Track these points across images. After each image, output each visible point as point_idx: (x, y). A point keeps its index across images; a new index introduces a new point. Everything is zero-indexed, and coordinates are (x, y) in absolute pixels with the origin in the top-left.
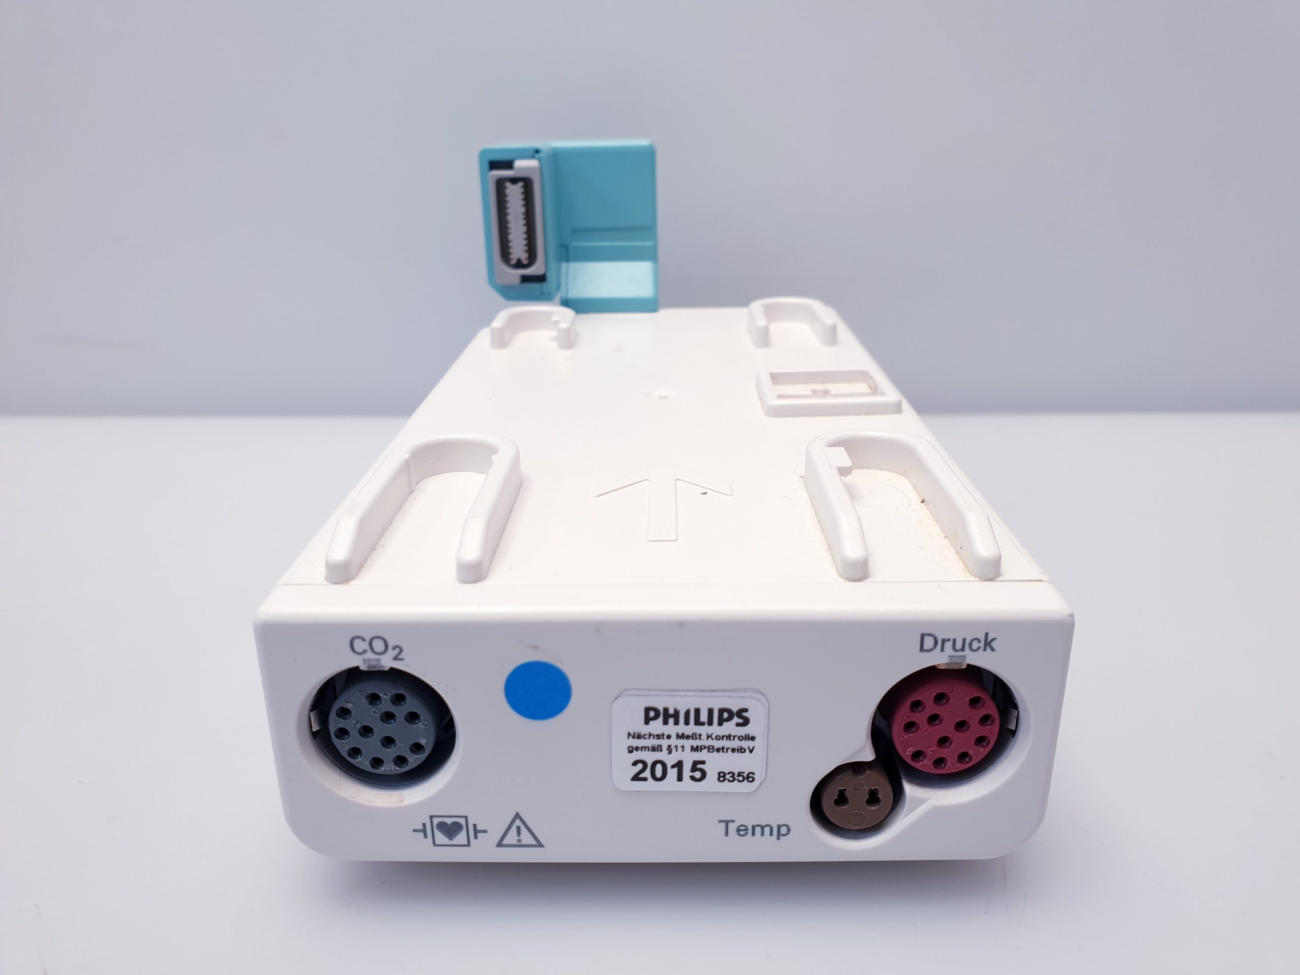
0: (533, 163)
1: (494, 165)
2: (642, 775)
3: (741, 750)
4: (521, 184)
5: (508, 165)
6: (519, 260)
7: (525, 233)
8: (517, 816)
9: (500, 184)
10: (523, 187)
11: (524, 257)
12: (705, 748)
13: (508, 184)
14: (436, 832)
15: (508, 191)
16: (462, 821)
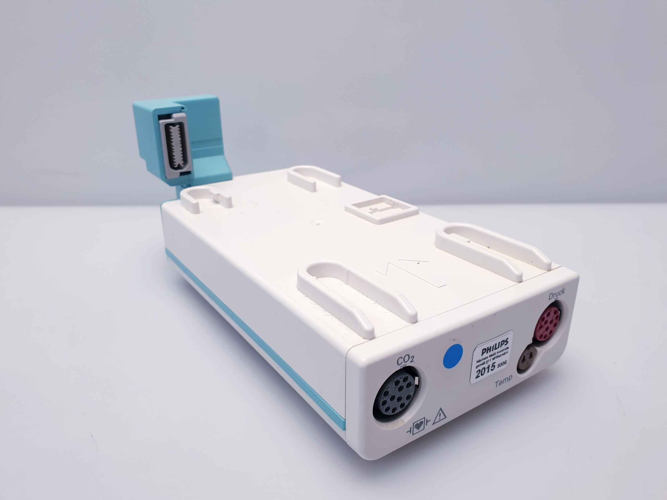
0: (182, 115)
1: (161, 117)
2: (478, 376)
3: (505, 354)
4: (178, 126)
5: (169, 116)
6: (179, 165)
7: (182, 151)
8: (441, 409)
9: (167, 126)
10: (179, 127)
11: (181, 163)
12: (495, 358)
13: (171, 127)
14: (414, 428)
15: (171, 130)
16: (423, 420)
